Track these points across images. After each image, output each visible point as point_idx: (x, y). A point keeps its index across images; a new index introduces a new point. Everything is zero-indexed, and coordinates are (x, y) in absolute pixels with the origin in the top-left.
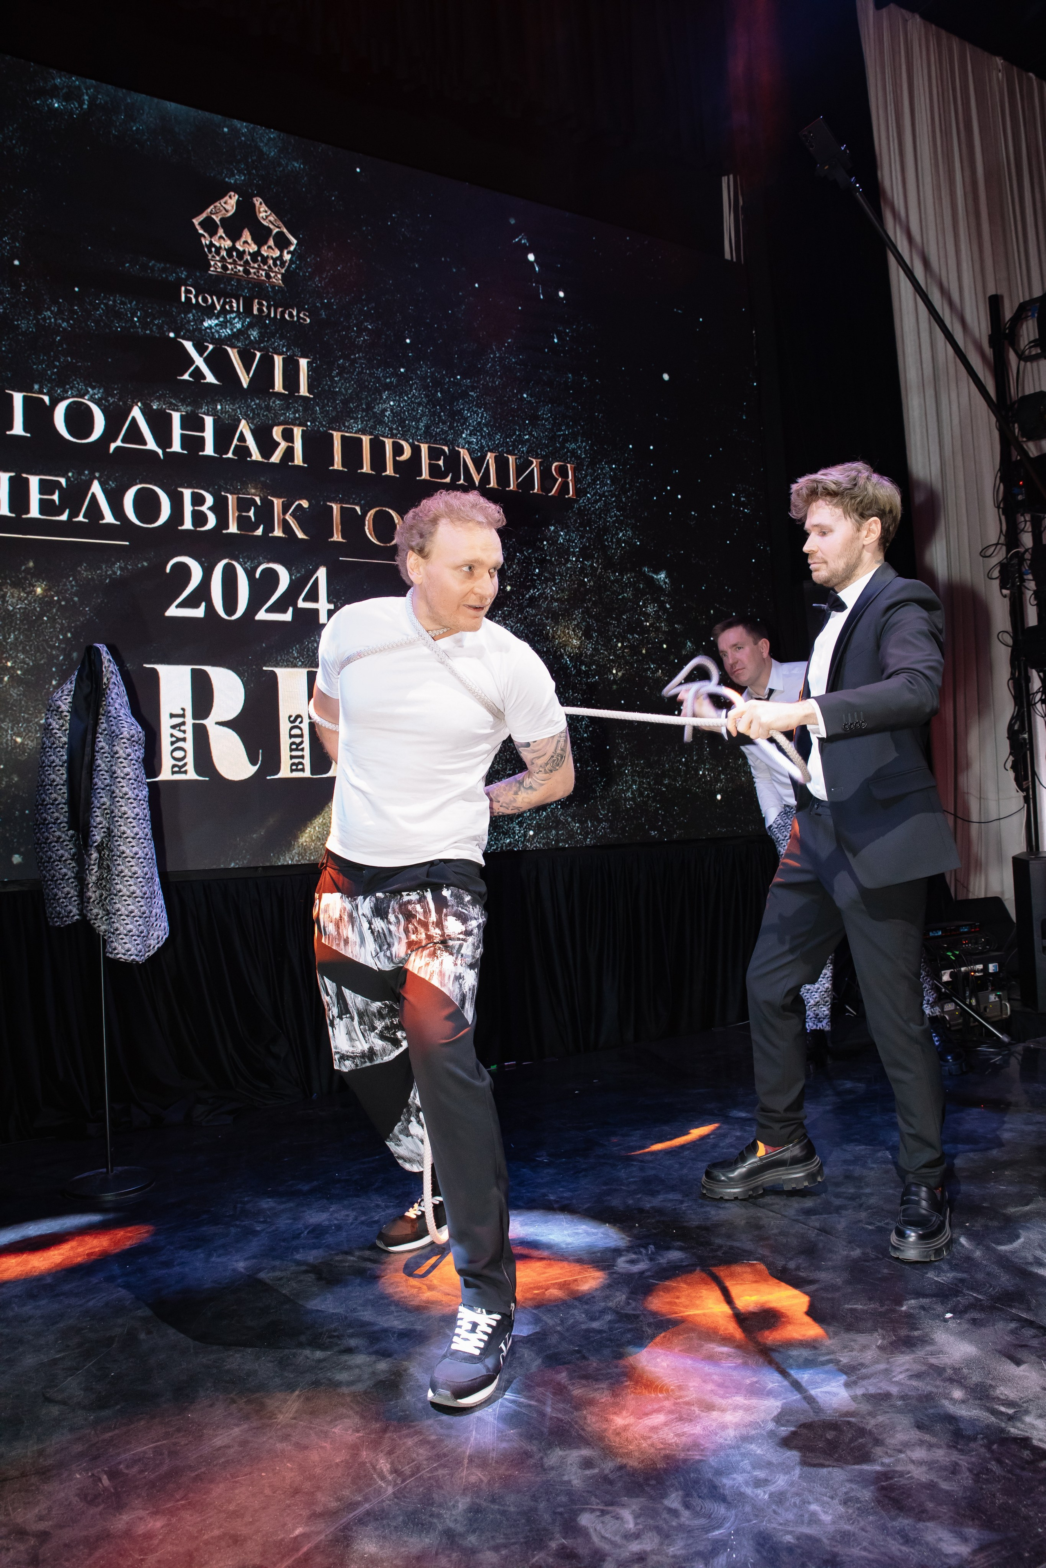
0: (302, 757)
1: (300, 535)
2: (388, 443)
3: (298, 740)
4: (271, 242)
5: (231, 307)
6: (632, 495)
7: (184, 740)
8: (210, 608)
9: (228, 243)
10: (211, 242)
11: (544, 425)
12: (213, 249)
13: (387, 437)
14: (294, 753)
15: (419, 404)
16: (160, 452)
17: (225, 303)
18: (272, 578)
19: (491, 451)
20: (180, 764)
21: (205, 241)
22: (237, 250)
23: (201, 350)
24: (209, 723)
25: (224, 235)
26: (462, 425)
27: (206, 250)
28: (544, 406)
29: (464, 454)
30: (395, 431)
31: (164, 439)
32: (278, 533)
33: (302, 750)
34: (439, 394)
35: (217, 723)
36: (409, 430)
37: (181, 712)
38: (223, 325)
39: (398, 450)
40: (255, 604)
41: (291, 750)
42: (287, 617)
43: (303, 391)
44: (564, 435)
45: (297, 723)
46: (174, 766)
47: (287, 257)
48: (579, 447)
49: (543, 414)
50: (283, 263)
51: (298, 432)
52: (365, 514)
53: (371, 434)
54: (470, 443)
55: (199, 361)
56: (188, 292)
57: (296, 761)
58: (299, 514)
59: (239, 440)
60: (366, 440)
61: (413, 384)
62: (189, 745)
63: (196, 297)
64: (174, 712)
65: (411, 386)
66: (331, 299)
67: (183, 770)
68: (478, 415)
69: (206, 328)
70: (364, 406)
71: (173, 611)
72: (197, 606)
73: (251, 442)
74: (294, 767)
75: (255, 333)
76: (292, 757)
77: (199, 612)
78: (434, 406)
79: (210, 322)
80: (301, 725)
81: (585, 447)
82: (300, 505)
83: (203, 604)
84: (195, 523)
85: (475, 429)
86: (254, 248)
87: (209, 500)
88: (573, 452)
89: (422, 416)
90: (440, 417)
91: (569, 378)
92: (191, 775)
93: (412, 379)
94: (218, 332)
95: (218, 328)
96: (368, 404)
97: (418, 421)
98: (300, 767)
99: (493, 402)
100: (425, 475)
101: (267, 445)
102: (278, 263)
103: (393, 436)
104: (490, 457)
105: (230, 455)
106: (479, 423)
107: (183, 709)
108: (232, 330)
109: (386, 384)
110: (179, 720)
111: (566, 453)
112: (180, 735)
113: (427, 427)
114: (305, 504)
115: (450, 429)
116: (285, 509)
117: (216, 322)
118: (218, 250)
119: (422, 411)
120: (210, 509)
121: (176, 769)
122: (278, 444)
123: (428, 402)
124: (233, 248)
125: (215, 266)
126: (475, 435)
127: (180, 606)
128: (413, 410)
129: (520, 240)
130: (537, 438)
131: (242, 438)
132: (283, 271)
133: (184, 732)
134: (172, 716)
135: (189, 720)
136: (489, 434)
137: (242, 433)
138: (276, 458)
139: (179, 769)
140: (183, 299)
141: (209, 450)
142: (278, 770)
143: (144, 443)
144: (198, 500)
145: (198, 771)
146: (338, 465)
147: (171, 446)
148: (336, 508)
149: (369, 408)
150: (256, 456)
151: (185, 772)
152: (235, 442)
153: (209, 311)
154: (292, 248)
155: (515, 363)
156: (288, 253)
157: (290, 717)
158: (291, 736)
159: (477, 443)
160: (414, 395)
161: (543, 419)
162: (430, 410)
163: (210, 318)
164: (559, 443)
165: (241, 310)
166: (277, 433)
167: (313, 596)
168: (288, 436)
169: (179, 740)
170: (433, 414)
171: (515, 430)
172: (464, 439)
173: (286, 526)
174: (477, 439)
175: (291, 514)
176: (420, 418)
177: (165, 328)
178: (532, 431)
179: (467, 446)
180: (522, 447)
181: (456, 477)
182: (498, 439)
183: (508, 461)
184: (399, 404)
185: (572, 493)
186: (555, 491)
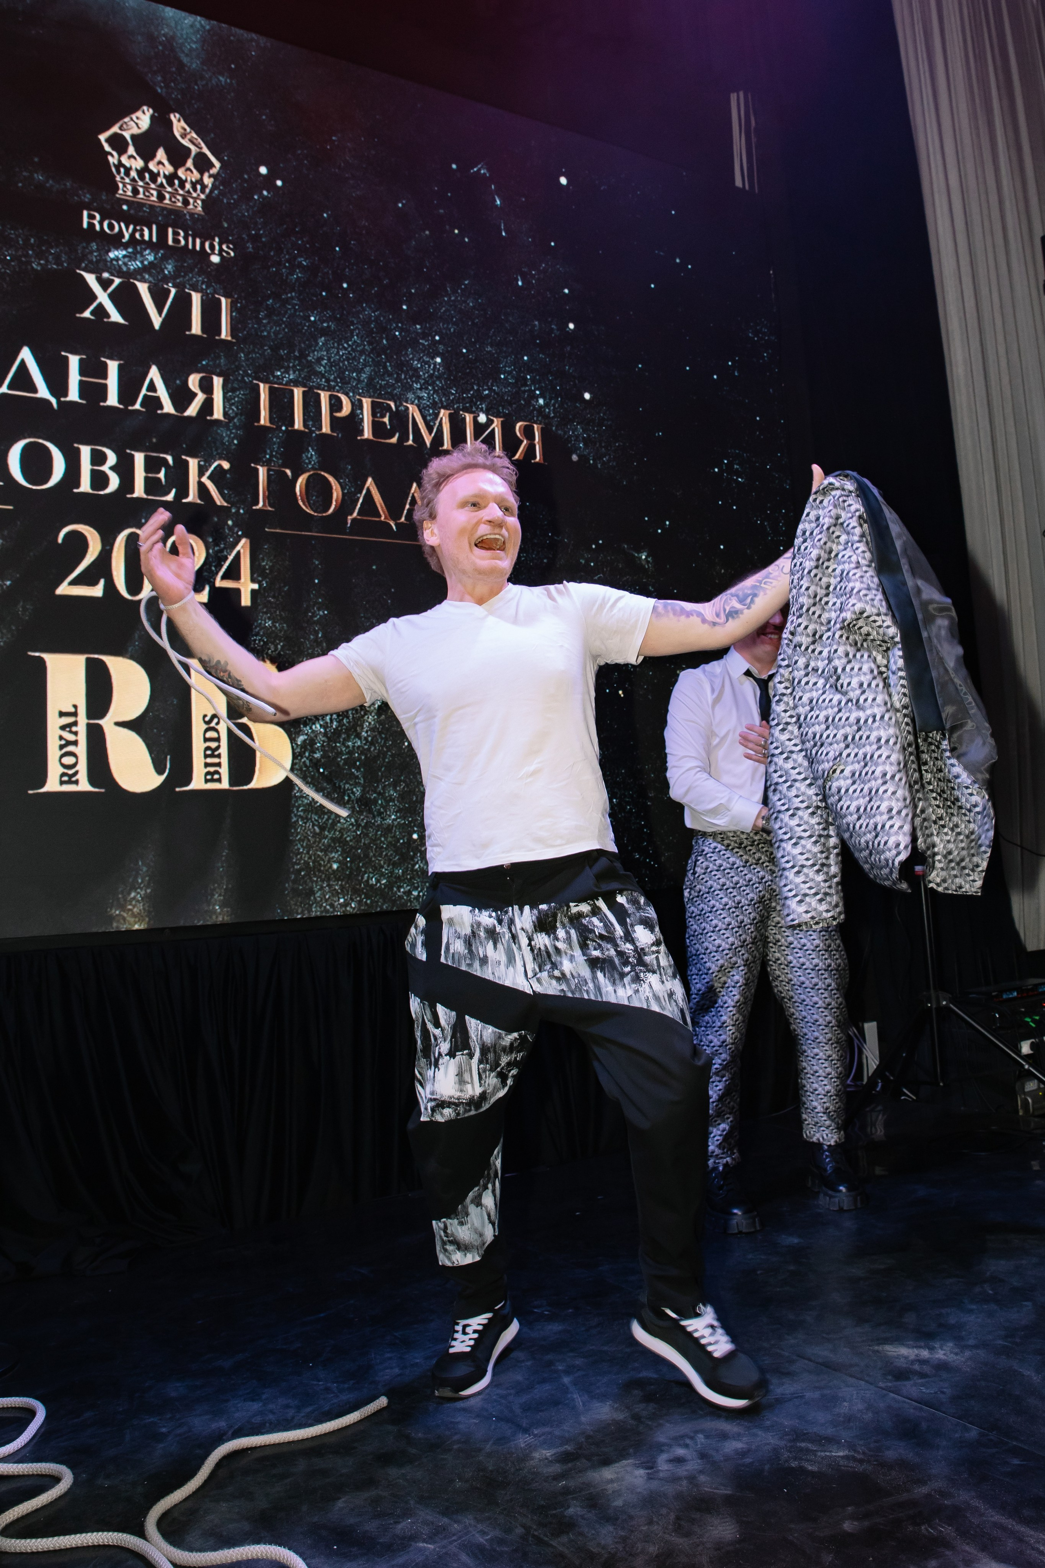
0: (219, 765)
1: (219, 500)
2: (324, 397)
3: (214, 745)
4: (190, 163)
5: (142, 235)
6: (609, 461)
7: (75, 743)
8: (110, 586)
9: (139, 163)
10: (120, 161)
11: (506, 379)
12: (122, 170)
13: (323, 390)
14: (209, 760)
15: (362, 352)
16: (54, 401)
17: (135, 230)
19: (445, 408)
20: (71, 772)
21: (113, 160)
22: (151, 172)
23: (105, 284)
24: (107, 723)
25: (135, 154)
26: (411, 378)
27: (114, 170)
28: (506, 357)
29: (413, 410)
30: (332, 383)
31: (58, 385)
32: (192, 496)
33: (219, 756)
34: (385, 342)
35: (118, 724)
36: (349, 383)
37: (73, 710)
38: (131, 257)
39: (336, 405)
41: (206, 756)
44: (530, 391)
45: (213, 724)
46: (63, 775)
47: (208, 181)
48: (547, 406)
50: (204, 187)
51: (218, 381)
52: (296, 477)
53: (304, 386)
54: (420, 398)
55: (103, 297)
56: (91, 217)
57: (212, 769)
58: (218, 477)
59: (148, 390)
61: (354, 330)
62: (81, 750)
63: (101, 223)
64: (64, 710)
65: (352, 332)
66: (260, 230)
67: (74, 779)
68: (429, 367)
69: (112, 260)
70: (297, 354)
71: (64, 589)
72: (94, 583)
73: (162, 393)
74: (209, 777)
75: (170, 267)
76: (207, 765)
77: (97, 591)
78: (379, 355)
79: (116, 253)
80: (216, 726)
81: (554, 405)
82: (220, 466)
83: (102, 582)
84: (94, 486)
85: (426, 383)
86: (169, 169)
87: (112, 458)
88: (540, 411)
89: (365, 365)
90: (385, 367)
91: (535, 325)
92: (84, 786)
93: (353, 324)
94: (125, 264)
95: (126, 260)
96: (300, 352)
97: (360, 371)
98: (216, 777)
100: (367, 434)
101: (182, 397)
102: (199, 187)
103: (330, 388)
104: (444, 414)
105: (137, 406)
106: (431, 376)
107: (75, 707)
108: (142, 262)
109: (323, 329)
110: (70, 720)
111: (532, 411)
112: (71, 737)
113: (371, 379)
114: (226, 465)
115: (397, 381)
116: (202, 470)
117: (124, 253)
118: (128, 171)
119: (364, 360)
120: (112, 468)
121: (65, 778)
122: (195, 395)
123: (372, 351)
124: (146, 169)
125: (125, 190)
126: (427, 388)
127: (74, 583)
128: (354, 358)
129: (479, 170)
130: (497, 394)
131: (152, 387)
132: (203, 197)
133: (76, 733)
134: (62, 714)
135: (82, 719)
136: (442, 388)
137: (152, 381)
138: (192, 410)
139: (69, 778)
140: (85, 225)
141: (112, 399)
142: (188, 780)
143: (35, 390)
144: (98, 458)
145: (92, 780)
146: (264, 420)
147: (66, 395)
148: (262, 471)
149: (303, 355)
150: (168, 407)
151: (76, 782)
152: (144, 391)
153: (116, 241)
154: (214, 171)
155: (474, 307)
156: (210, 176)
157: (205, 716)
158: (206, 740)
159: (428, 399)
160: (355, 342)
161: (505, 372)
162: (373, 360)
163: (117, 248)
164: (524, 400)
165: (154, 239)
166: (193, 381)
167: (233, 573)
168: (206, 386)
169: (69, 743)
170: (377, 364)
171: (472, 384)
172: (414, 393)
173: (202, 489)
174: (428, 394)
175: (209, 478)
176: (362, 369)
177: (64, 258)
178: (492, 385)
179: (416, 401)
180: (481, 404)
181: (404, 437)
182: (453, 394)
183: (464, 419)
184: (338, 352)
185: (539, 458)
186: (520, 455)
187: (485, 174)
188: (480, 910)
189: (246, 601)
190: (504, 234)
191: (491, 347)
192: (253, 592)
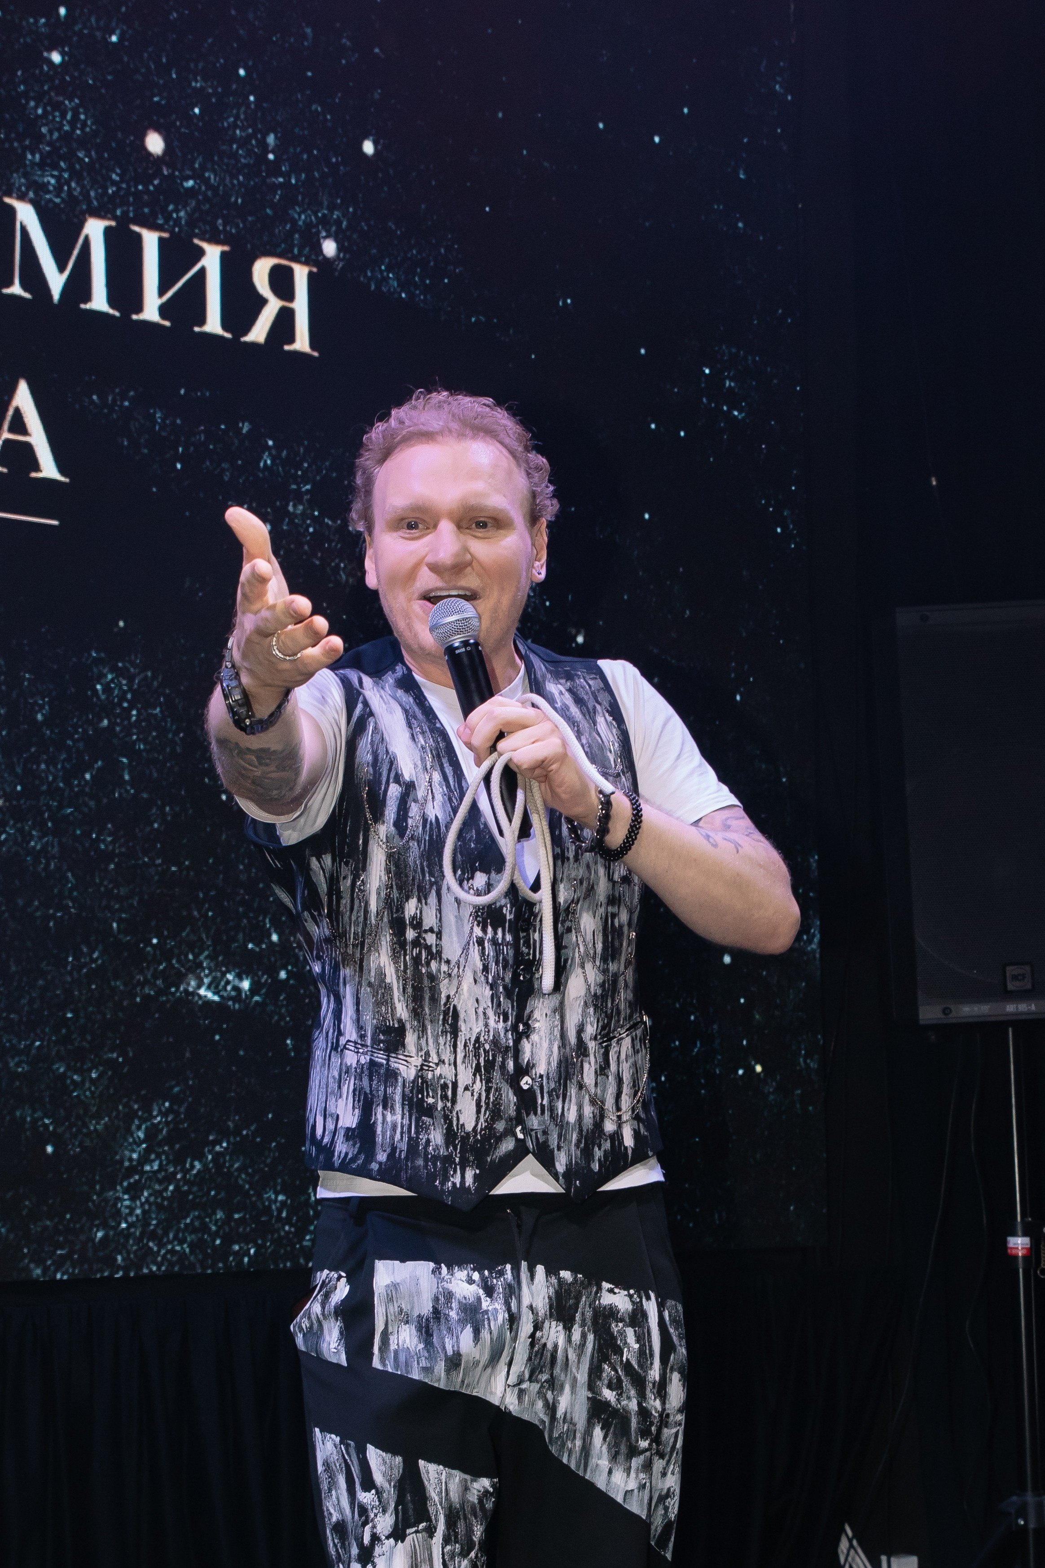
11: (234, 155)
19: (98, 214)
26: (20, 139)
29: (24, 217)
44: (286, 185)
54: (41, 187)
68: (63, 116)
85: (55, 150)
91: (304, 36)
104: (92, 229)
106: (66, 137)
111: (290, 234)
126: (56, 166)
130: (215, 189)
136: (90, 167)
159: (58, 190)
161: (234, 139)
164: (273, 206)
172: (26, 175)
174: (58, 178)
178: (203, 168)
179: (31, 195)
180: (177, 211)
182: (114, 183)
183: (139, 243)
185: (302, 342)
186: (258, 333)
188: (450, 1267)
191: (204, 79)
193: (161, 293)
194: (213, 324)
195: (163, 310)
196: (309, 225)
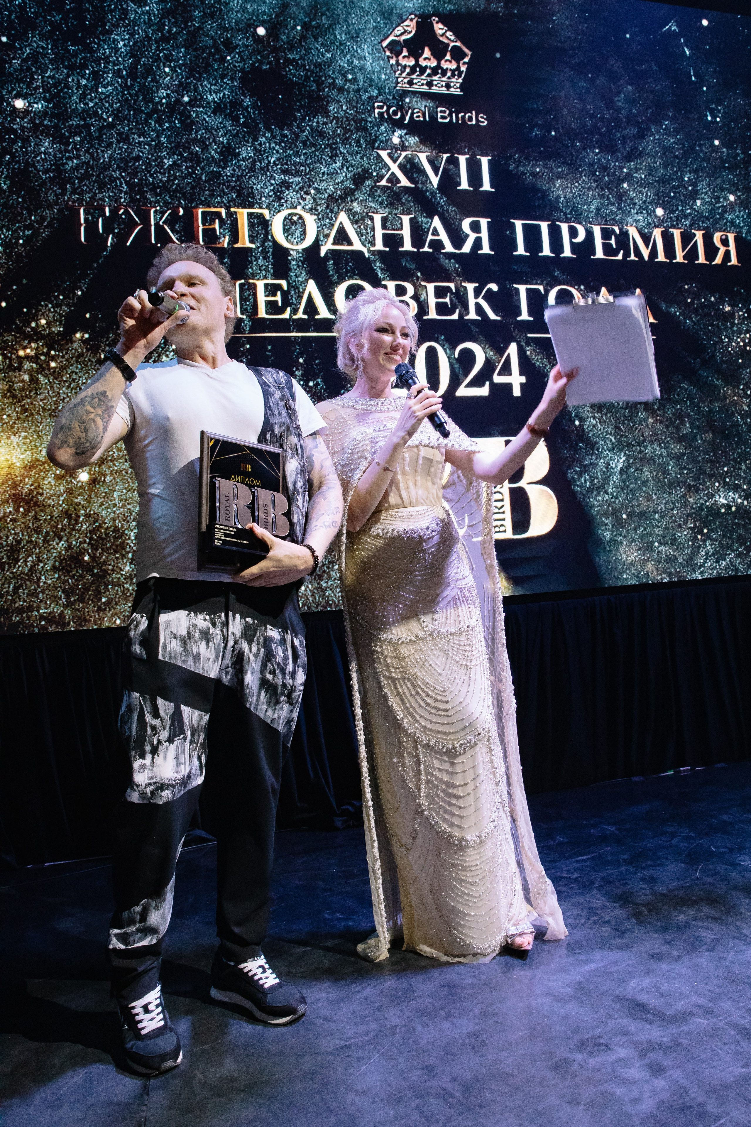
0: (504, 520)
1: (492, 316)
2: (564, 228)
3: (499, 504)
4: (448, 57)
5: (418, 116)
9: (412, 62)
10: (397, 61)
12: (399, 68)
13: (562, 222)
15: (589, 189)
16: (365, 251)
17: (412, 114)
18: (468, 358)
19: (657, 227)
21: (392, 62)
22: (420, 67)
23: (394, 158)
25: (408, 55)
26: (629, 205)
28: (702, 181)
29: (633, 232)
30: (569, 216)
32: (472, 315)
33: (504, 513)
36: (582, 214)
39: (573, 233)
40: (455, 382)
42: (484, 391)
43: (487, 186)
44: (723, 206)
47: (463, 67)
48: (738, 217)
49: (702, 188)
50: (460, 73)
51: (484, 222)
52: (547, 292)
53: (548, 220)
54: (637, 221)
55: (394, 168)
56: (380, 107)
58: (489, 297)
59: (433, 234)
60: (544, 226)
61: (582, 171)
63: (387, 111)
65: (581, 173)
70: (540, 195)
73: (443, 236)
78: (603, 190)
79: (400, 132)
80: (500, 490)
81: (743, 216)
82: (490, 290)
85: (641, 208)
86: (434, 63)
87: (411, 290)
88: (732, 222)
89: (592, 199)
90: (608, 199)
93: (580, 166)
94: (407, 140)
95: (407, 137)
96: (543, 193)
98: (502, 529)
99: (656, 181)
100: (600, 254)
101: (458, 239)
102: (456, 73)
103: (567, 221)
104: (657, 233)
106: (645, 202)
109: (559, 173)
111: (726, 223)
113: (598, 209)
114: (494, 287)
115: (619, 209)
116: (477, 293)
118: (404, 68)
119: (591, 195)
120: (412, 298)
122: (467, 236)
123: (597, 186)
124: (416, 65)
125: (402, 82)
126: (641, 213)
128: (583, 194)
129: (670, 27)
131: (435, 232)
132: (460, 80)
137: (435, 227)
138: (467, 248)
140: (376, 115)
141: (408, 246)
143: (351, 244)
144: (400, 291)
146: (521, 250)
147: (374, 246)
148: (522, 289)
149: (545, 196)
150: (449, 248)
152: (430, 235)
153: (399, 123)
154: (466, 60)
155: (674, 142)
156: (464, 63)
160: (584, 180)
162: (599, 194)
163: (400, 129)
164: (719, 214)
165: (427, 119)
166: (466, 225)
167: (506, 369)
168: (475, 227)
170: (602, 197)
171: (677, 206)
172: (632, 218)
173: (479, 309)
174: (643, 217)
175: (483, 298)
176: (591, 202)
177: (362, 141)
179: (634, 224)
180: (685, 221)
181: (627, 254)
183: (672, 235)
184: (571, 191)
185: (734, 261)
186: (718, 260)
187: (675, 30)
189: (517, 392)
190: (693, 79)
192: (521, 384)
193: (683, 250)
194: (702, 259)
195: (685, 257)
196: (732, 219)
